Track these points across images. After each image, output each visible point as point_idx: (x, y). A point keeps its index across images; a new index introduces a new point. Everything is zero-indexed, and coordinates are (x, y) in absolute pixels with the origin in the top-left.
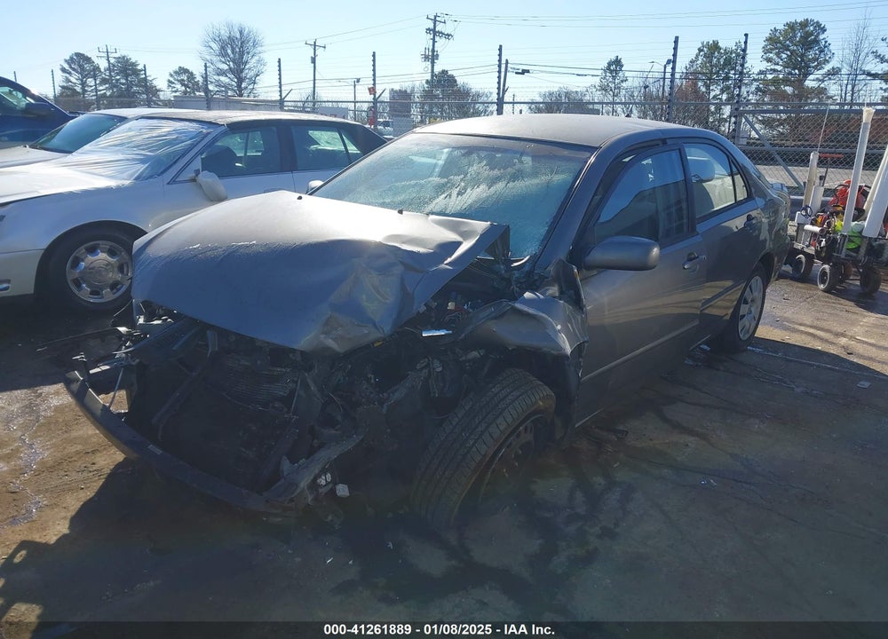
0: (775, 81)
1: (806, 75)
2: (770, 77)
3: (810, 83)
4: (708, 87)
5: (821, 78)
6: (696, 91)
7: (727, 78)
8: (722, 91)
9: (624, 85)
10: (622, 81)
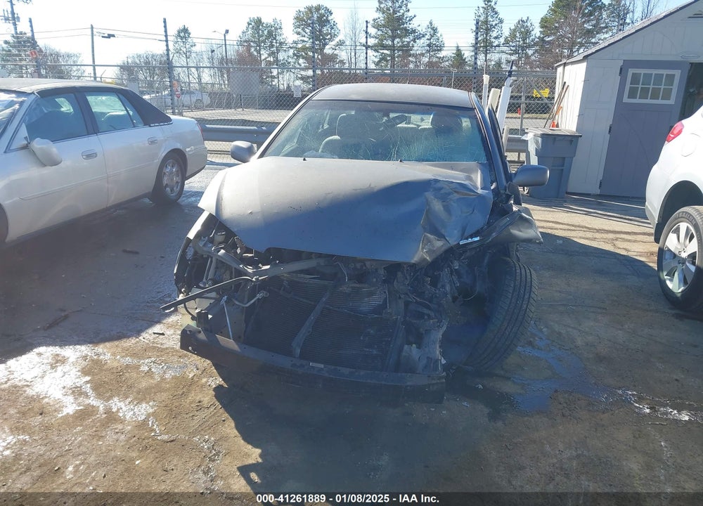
0: (304, 49)
1: (325, 44)
2: (300, 46)
3: (328, 50)
4: (259, 52)
5: (334, 47)
6: (251, 55)
7: (272, 46)
8: (269, 55)
9: (194, 49)
10: (192, 46)
